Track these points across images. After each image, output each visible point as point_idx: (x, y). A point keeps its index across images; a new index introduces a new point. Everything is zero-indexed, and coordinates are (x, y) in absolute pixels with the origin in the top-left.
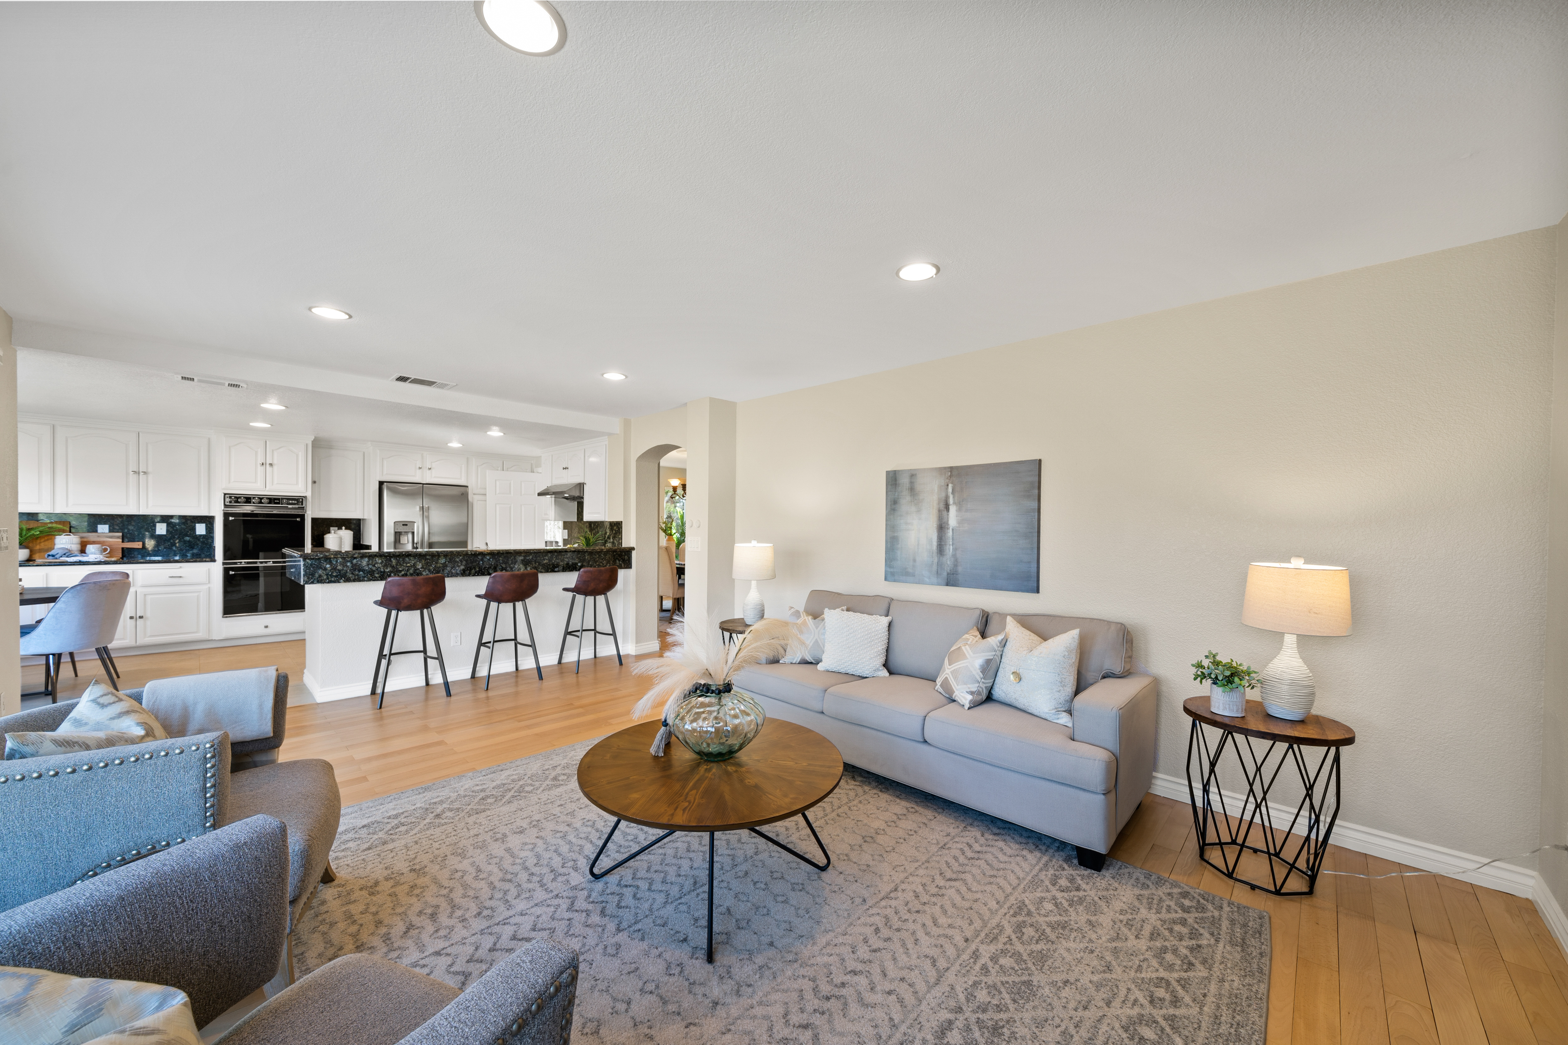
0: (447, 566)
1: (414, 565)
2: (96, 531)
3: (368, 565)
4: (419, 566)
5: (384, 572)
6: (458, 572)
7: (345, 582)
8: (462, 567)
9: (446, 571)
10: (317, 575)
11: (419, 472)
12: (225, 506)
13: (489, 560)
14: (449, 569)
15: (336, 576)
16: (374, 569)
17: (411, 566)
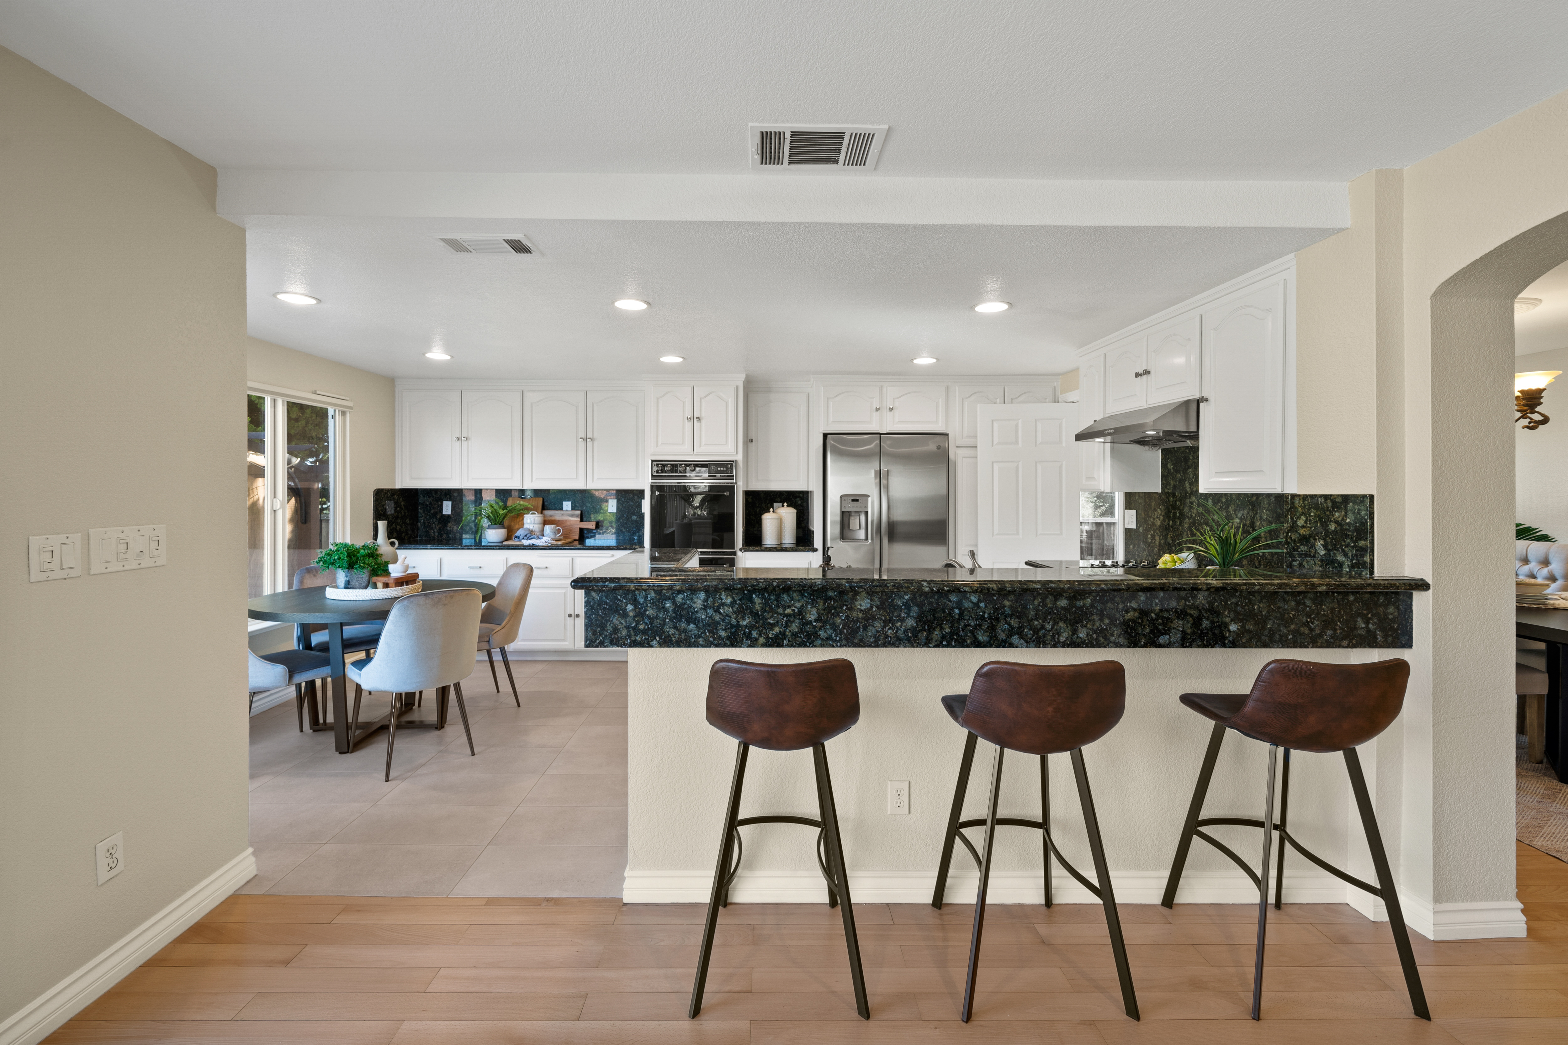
0: (873, 618)
1: (801, 613)
2: (562, 509)
3: (705, 608)
4: (812, 615)
5: (738, 626)
6: (900, 633)
7: (661, 645)
8: (910, 623)
9: (871, 631)
10: (610, 628)
11: (876, 415)
12: (653, 477)
13: (977, 605)
14: (878, 625)
15: (644, 632)
16: (717, 618)
17: (794, 615)
